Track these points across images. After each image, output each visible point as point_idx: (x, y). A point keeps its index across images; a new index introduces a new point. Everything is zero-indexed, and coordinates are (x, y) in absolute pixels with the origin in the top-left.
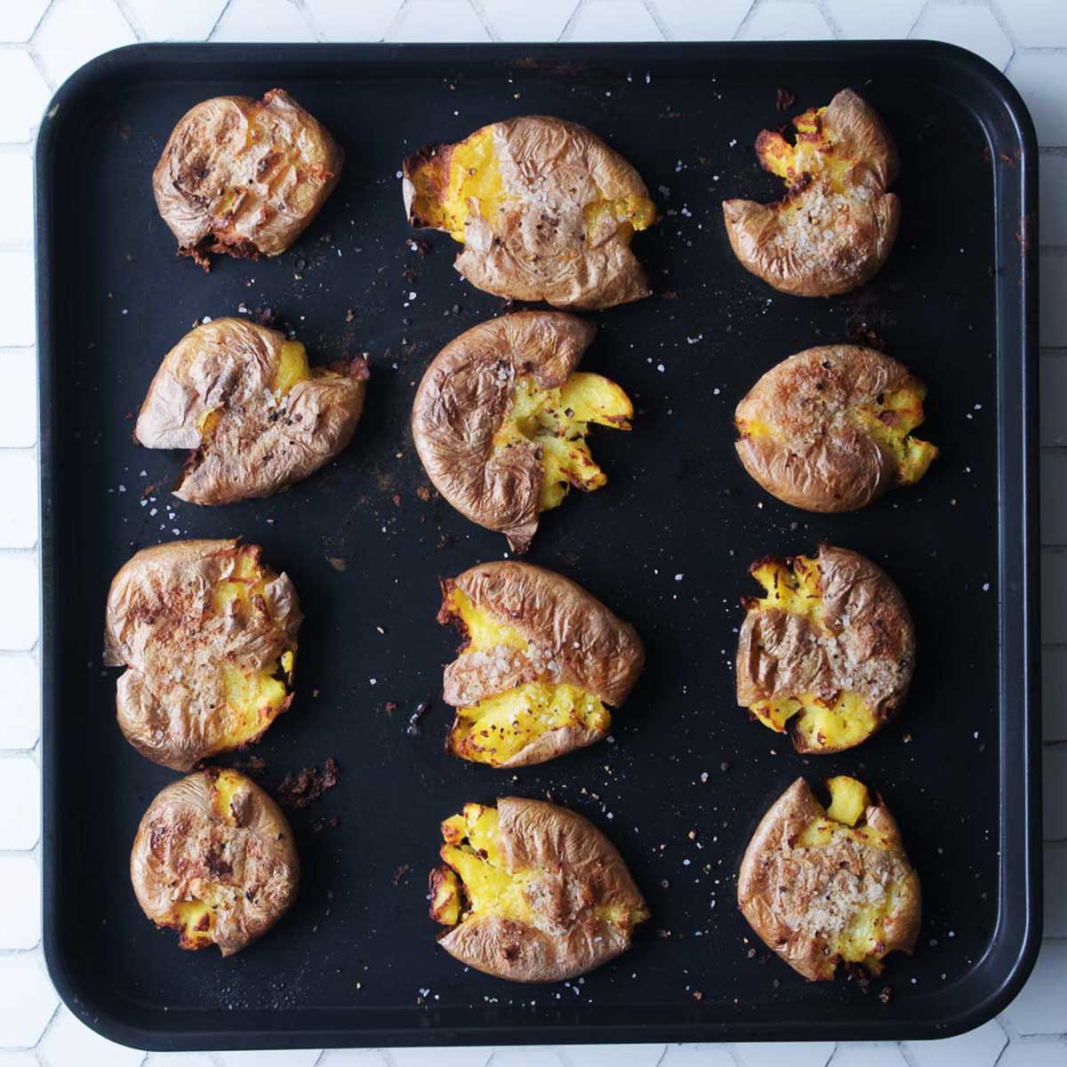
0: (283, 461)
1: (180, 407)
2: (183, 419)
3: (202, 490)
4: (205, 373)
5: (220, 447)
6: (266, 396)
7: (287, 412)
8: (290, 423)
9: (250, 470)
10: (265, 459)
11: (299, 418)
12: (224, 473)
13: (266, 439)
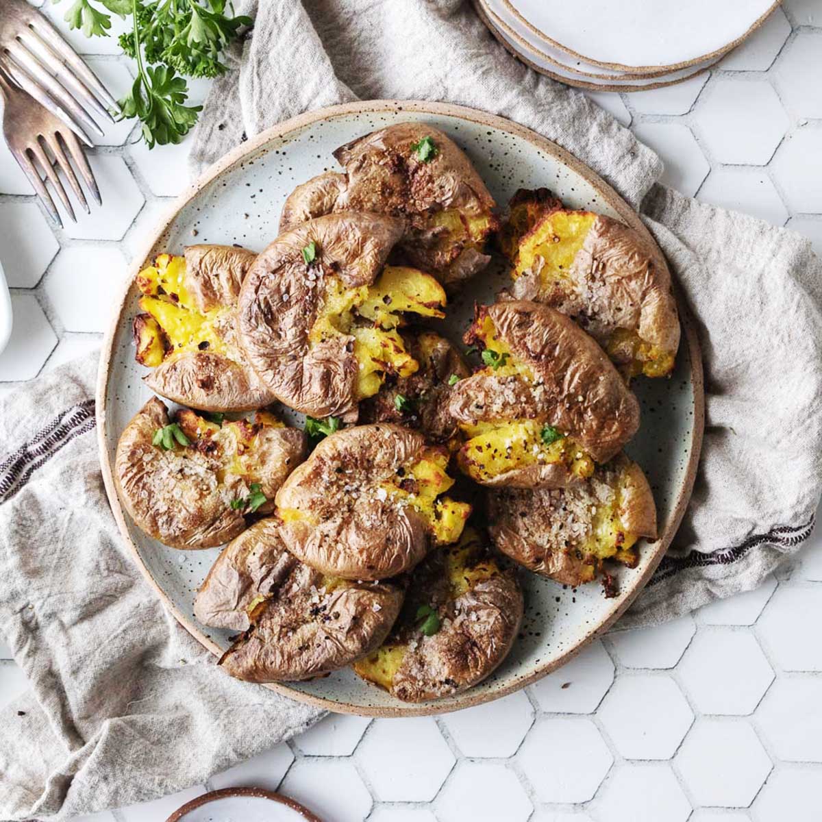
0: (316, 654)
1: (234, 592)
2: (235, 604)
3: (241, 669)
4: (261, 563)
5: (262, 631)
6: (312, 593)
7: (328, 609)
8: (329, 618)
9: (286, 657)
10: (300, 649)
11: (337, 616)
12: (263, 656)
13: (306, 631)
